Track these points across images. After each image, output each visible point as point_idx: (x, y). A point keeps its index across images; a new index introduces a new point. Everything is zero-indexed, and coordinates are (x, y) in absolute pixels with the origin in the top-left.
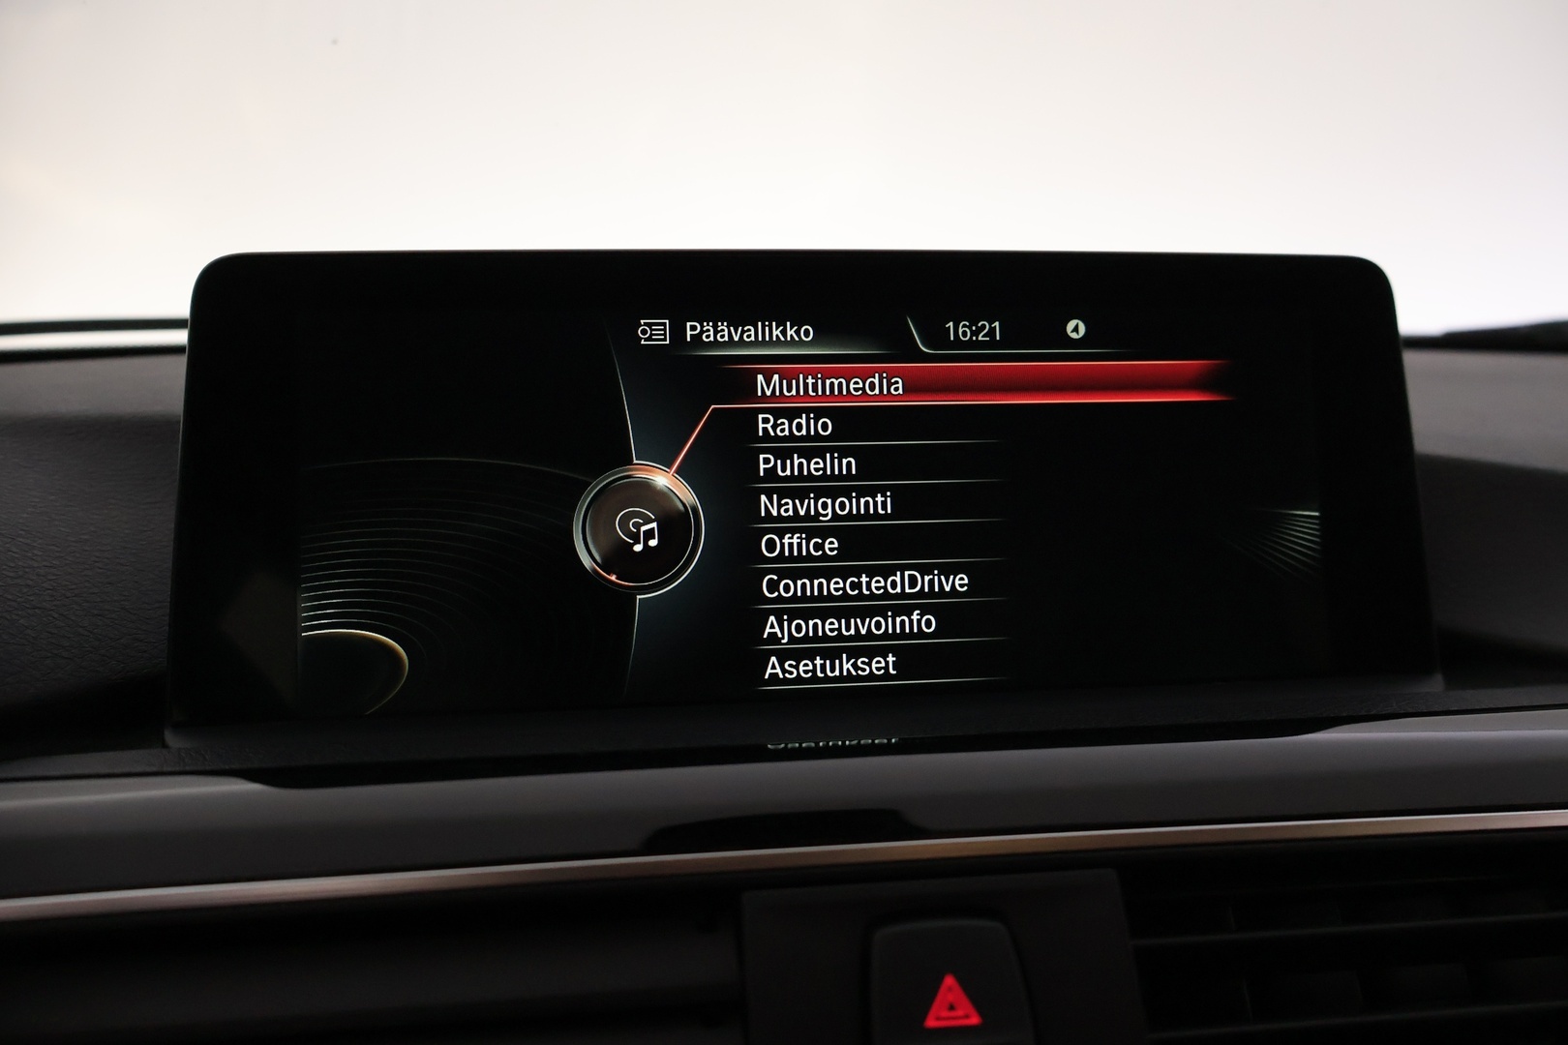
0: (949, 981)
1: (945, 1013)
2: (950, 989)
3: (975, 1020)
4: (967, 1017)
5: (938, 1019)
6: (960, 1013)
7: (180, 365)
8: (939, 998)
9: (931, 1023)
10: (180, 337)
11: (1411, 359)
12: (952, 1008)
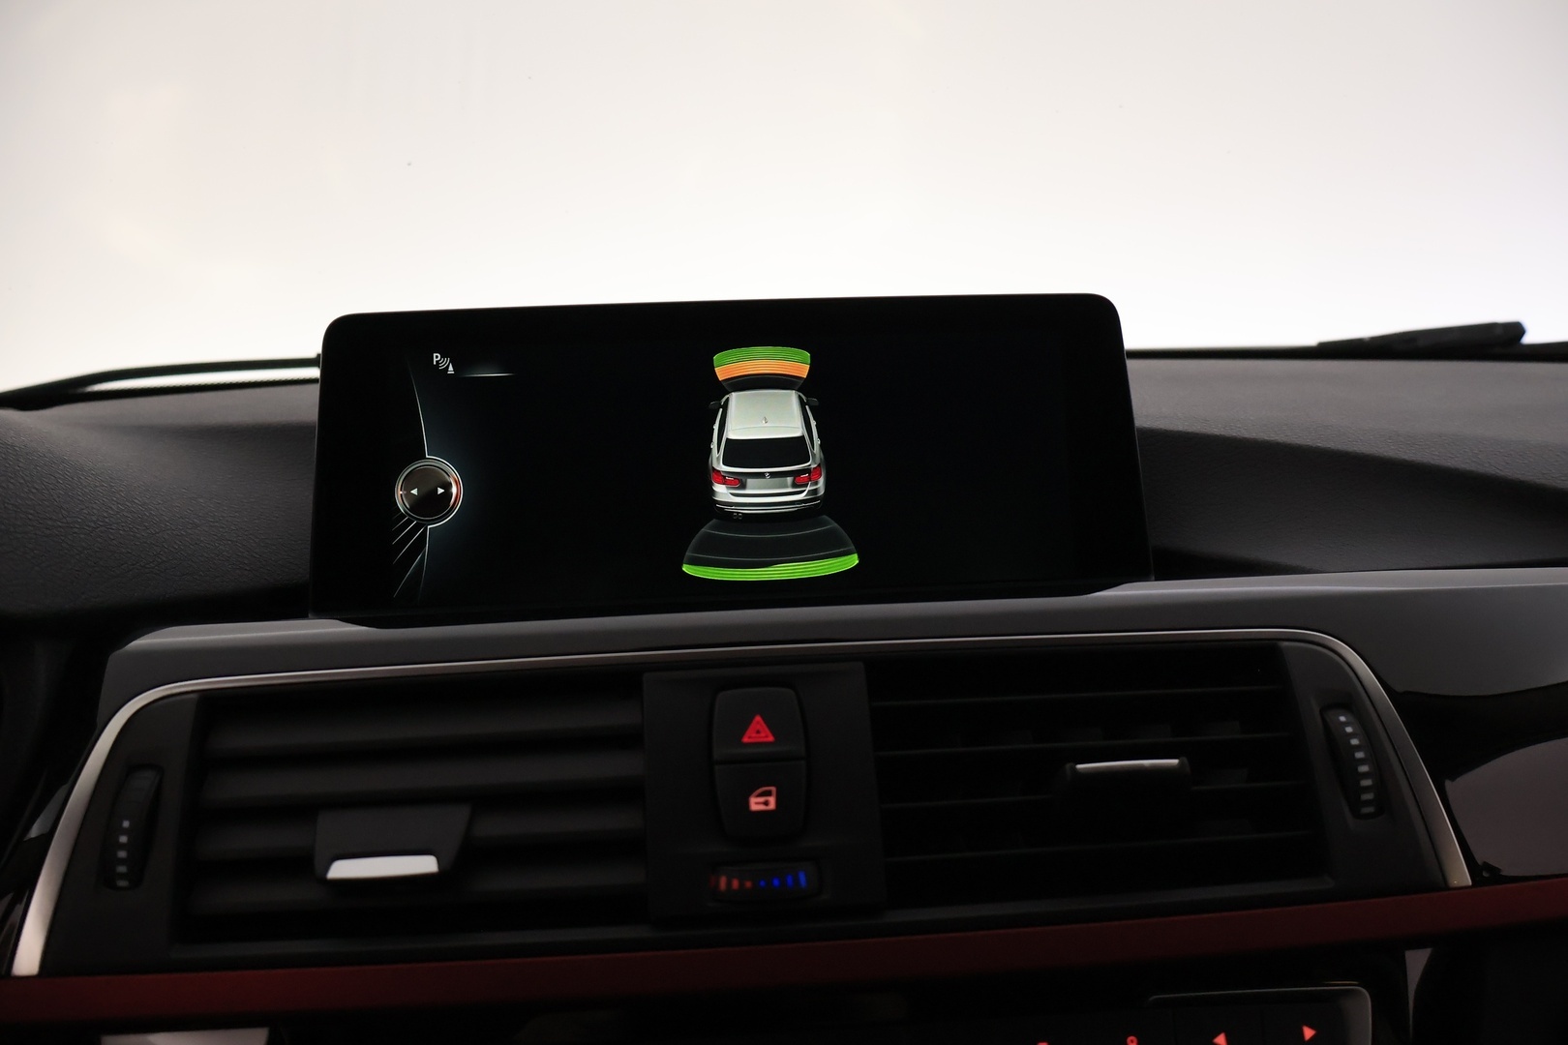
0: (758, 718)
1: (754, 735)
2: (758, 723)
3: (771, 739)
4: (767, 737)
5: (749, 737)
6: (763, 735)
7: (316, 389)
8: (751, 727)
9: (745, 740)
10: (314, 372)
11: (1131, 365)
12: (758, 732)
